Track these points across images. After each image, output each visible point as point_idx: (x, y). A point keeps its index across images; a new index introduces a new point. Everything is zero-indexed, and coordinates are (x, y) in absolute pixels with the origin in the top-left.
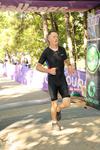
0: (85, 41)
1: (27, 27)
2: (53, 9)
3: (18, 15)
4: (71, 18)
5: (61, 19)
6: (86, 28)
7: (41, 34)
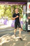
0: (23, 13)
1: (7, 9)
2: (14, 4)
3: (5, 6)
4: (19, 7)
5: (16, 7)
6: (23, 10)
7: (11, 11)
